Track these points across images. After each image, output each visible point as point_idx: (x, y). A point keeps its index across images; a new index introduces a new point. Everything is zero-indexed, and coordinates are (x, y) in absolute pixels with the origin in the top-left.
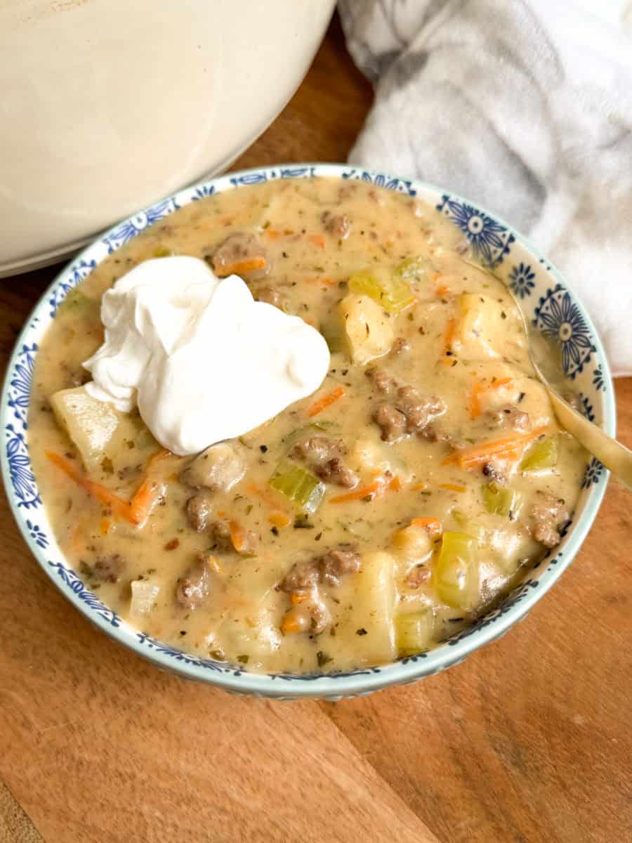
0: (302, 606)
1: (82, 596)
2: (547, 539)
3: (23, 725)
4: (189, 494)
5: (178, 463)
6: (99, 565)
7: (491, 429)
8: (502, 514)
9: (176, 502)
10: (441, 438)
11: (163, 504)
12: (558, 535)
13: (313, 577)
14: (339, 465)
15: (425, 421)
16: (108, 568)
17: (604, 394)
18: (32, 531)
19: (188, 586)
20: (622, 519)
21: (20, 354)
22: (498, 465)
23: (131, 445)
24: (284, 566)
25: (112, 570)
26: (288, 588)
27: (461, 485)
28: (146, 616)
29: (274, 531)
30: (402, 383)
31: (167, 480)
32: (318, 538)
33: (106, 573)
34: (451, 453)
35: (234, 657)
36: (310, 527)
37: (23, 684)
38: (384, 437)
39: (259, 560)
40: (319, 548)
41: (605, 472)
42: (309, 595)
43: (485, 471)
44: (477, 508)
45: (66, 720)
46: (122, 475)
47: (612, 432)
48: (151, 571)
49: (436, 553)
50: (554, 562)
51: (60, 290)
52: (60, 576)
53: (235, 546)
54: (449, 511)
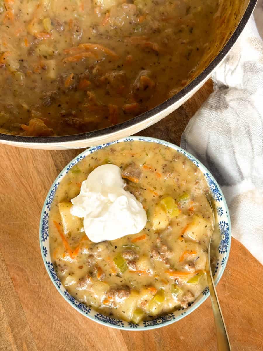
1: (53, 276)
2: (184, 306)
3: (27, 281)
9: (86, 255)
12: (188, 306)
17: (222, 268)
18: (44, 250)
20: (224, 283)
21: (54, 187)
23: (78, 230)
27: (167, 282)
29: (110, 275)
32: (122, 281)
33: (61, 269)
36: (120, 277)
37: (30, 268)
38: (152, 257)
41: (209, 293)
45: (40, 284)
46: (73, 239)
48: (73, 273)
50: (182, 314)
51: (72, 165)
52: (48, 267)
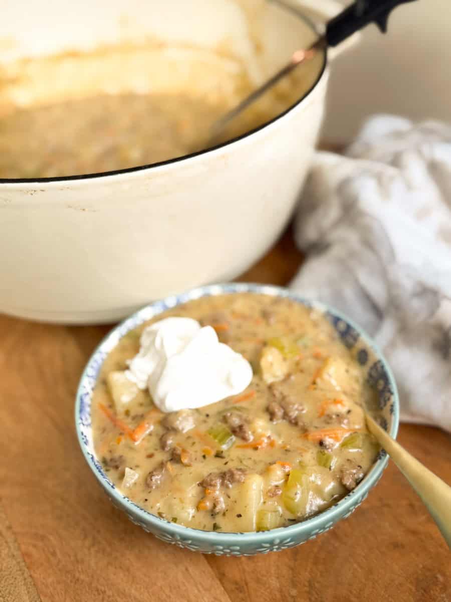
0: (210, 496)
1: (100, 471)
2: (348, 484)
4: (165, 432)
5: (162, 416)
6: (112, 460)
7: (328, 423)
8: (325, 467)
9: (157, 435)
10: (300, 424)
11: (150, 434)
12: (355, 484)
13: (218, 482)
14: (244, 427)
15: (294, 414)
16: (116, 462)
17: (393, 417)
18: (83, 437)
19: (154, 476)
21: (98, 355)
22: (328, 441)
23: (141, 405)
24: (205, 474)
25: (118, 463)
26: (205, 485)
27: (306, 449)
28: (129, 488)
29: (204, 457)
30: (285, 393)
31: (154, 424)
32: (226, 463)
33: (114, 464)
34: (305, 432)
35: (170, 517)
36: (222, 457)
38: (271, 420)
39: (192, 469)
40: (225, 469)
41: (386, 455)
42: (214, 491)
43: (321, 443)
44: (313, 462)
46: (134, 418)
47: (395, 437)
48: (137, 466)
49: (286, 481)
50: (349, 495)
52: (91, 460)
53: (182, 459)
54: (298, 461)
